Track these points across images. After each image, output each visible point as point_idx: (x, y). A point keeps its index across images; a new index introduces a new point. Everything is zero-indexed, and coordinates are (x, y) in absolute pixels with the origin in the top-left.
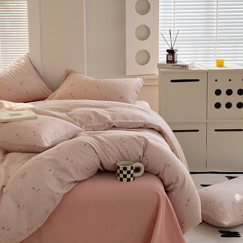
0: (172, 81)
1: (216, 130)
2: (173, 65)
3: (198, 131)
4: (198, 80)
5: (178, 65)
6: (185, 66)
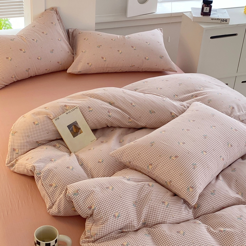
2: (212, 19)
5: (218, 19)
6: (226, 20)
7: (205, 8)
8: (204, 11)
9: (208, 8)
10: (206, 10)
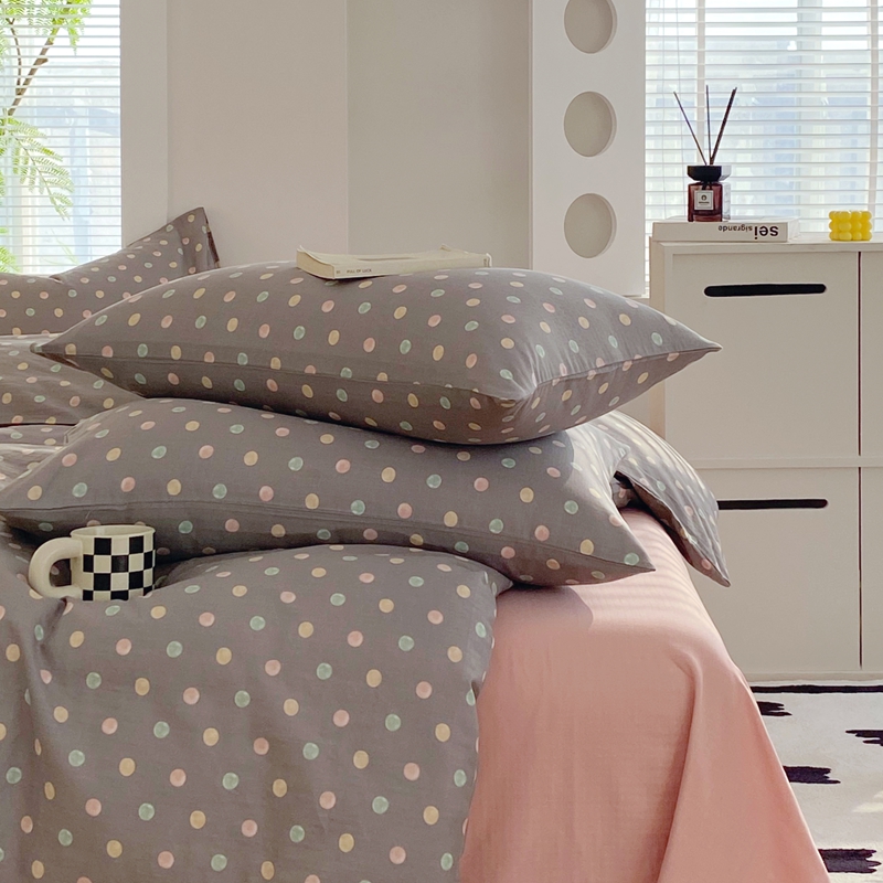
0: (712, 291)
2: (720, 228)
3: (822, 504)
4: (820, 289)
5: (743, 227)
6: (774, 230)
7: (698, 194)
8: (698, 207)
9: (710, 194)
10: (705, 200)
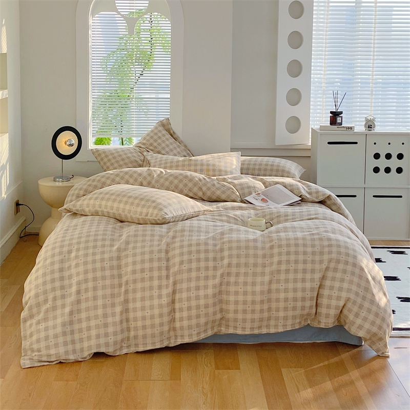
0: (329, 143)
1: (374, 196)
3: (355, 196)
4: (356, 143)
